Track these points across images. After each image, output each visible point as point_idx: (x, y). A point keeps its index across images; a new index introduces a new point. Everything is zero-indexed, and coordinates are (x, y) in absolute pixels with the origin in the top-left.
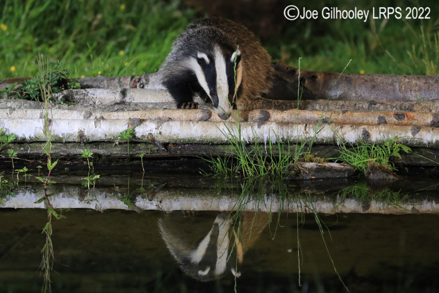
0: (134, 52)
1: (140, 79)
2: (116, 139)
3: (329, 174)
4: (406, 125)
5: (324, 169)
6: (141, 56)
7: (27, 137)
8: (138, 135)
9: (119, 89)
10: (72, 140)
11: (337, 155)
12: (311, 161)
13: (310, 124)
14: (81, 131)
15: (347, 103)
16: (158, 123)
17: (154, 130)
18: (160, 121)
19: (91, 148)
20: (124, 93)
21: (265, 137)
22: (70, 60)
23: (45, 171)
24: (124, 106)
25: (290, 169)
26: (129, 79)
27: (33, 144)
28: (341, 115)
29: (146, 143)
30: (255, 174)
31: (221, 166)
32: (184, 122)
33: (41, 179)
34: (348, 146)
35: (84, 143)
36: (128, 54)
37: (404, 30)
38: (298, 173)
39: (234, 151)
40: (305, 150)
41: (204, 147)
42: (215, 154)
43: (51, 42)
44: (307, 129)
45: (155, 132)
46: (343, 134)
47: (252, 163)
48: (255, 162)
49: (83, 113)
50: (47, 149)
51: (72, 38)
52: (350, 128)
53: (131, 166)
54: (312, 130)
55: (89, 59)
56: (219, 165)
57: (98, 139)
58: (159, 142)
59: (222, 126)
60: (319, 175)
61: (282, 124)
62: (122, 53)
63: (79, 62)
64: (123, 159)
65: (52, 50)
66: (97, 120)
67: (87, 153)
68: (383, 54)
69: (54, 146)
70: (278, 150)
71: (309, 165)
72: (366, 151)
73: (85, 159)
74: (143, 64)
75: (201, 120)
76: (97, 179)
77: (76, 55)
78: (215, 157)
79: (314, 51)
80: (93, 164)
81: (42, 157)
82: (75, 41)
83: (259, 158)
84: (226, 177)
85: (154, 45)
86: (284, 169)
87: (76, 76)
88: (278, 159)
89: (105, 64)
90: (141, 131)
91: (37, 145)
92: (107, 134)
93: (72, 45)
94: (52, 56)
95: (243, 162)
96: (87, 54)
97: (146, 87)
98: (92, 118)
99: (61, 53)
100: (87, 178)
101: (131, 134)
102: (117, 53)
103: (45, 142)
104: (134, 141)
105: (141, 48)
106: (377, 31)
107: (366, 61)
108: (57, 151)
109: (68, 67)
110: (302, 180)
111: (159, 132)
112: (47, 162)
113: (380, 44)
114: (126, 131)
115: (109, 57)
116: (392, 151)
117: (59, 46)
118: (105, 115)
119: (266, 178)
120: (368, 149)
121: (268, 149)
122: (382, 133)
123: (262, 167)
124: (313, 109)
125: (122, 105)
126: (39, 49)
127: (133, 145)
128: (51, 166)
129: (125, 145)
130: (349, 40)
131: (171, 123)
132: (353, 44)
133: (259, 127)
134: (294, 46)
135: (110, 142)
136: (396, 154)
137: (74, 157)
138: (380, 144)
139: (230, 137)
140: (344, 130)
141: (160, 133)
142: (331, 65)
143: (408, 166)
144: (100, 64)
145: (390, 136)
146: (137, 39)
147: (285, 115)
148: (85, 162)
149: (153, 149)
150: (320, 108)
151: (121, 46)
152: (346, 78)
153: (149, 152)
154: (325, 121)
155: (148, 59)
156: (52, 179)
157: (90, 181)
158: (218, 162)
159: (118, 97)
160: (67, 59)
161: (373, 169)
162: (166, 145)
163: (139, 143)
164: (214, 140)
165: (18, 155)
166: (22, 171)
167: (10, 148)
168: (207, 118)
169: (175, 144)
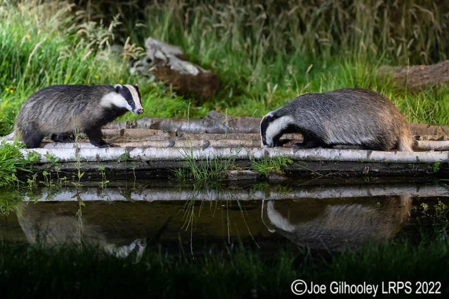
1: (132, 124)
2: (118, 159)
3: (245, 177)
4: (289, 147)
5: (242, 174)
7: (66, 159)
8: (132, 156)
9: (120, 129)
10: (92, 160)
11: (250, 166)
12: (235, 169)
13: (233, 148)
14: (97, 155)
15: (255, 134)
16: (143, 149)
18: (144, 148)
19: (104, 165)
20: (122, 132)
21: (207, 156)
23: (77, 179)
24: (123, 139)
25: (222, 174)
26: (126, 123)
27: (70, 163)
28: (252, 142)
29: (136, 161)
30: (201, 178)
32: (159, 148)
33: (74, 184)
34: (256, 160)
35: (100, 162)
37: (287, 91)
38: (227, 177)
39: (188, 164)
40: (231, 163)
41: (171, 162)
42: (177, 166)
44: (232, 151)
45: (141, 154)
46: (253, 153)
47: (199, 171)
48: (202, 171)
50: (78, 166)
52: (257, 150)
53: (128, 175)
54: (234, 151)
56: (180, 173)
57: (108, 159)
58: (144, 160)
59: (181, 150)
60: (240, 178)
61: (217, 148)
64: (123, 170)
67: (101, 167)
68: (275, 106)
69: (82, 164)
70: (215, 163)
71: (233, 172)
72: (267, 163)
73: (100, 171)
75: (169, 147)
78: (178, 169)
79: (235, 104)
80: (106, 174)
81: (75, 171)
83: (204, 168)
84: (184, 180)
86: (219, 174)
88: (215, 168)
90: (133, 154)
91: (72, 163)
92: (113, 156)
95: (194, 171)
97: (135, 128)
100: (102, 183)
101: (127, 156)
103: (76, 162)
104: (129, 160)
106: (271, 93)
107: (266, 110)
108: (84, 167)
110: (229, 181)
111: (143, 154)
112: (78, 173)
113: (274, 100)
114: (124, 154)
116: (282, 163)
119: (208, 180)
120: (268, 162)
121: (209, 163)
122: (276, 153)
123: (206, 174)
124: (235, 139)
125: (121, 139)
127: (129, 162)
128: (80, 176)
129: (124, 162)
130: (255, 98)
131: (151, 149)
132: (258, 100)
133: (203, 150)
134: (223, 102)
135: (115, 161)
136: (284, 164)
137: (94, 170)
138: (275, 159)
139: (186, 156)
140: (253, 151)
141: (145, 155)
142: (245, 112)
143: (292, 171)
145: (281, 154)
147: (219, 143)
148: (100, 173)
149: (141, 164)
150: (239, 138)
152: (254, 120)
153: (138, 166)
154: (242, 146)
156: (81, 184)
157: (104, 184)
158: (179, 171)
159: (119, 134)
161: (271, 173)
162: (148, 162)
163: (132, 161)
164: (177, 158)
165: (61, 170)
166: (63, 179)
167: (56, 165)
168: (172, 145)
169: (154, 161)
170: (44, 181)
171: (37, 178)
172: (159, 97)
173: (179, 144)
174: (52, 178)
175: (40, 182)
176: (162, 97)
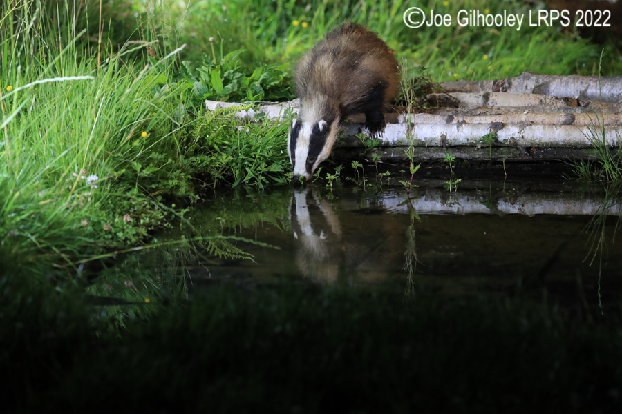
0: (498, 56)
1: (502, 85)
2: (478, 142)
6: (504, 60)
7: (391, 141)
8: (501, 139)
9: (482, 93)
10: (434, 144)
14: (443, 135)
16: (520, 127)
17: (517, 134)
18: (523, 125)
19: (454, 152)
20: (486, 97)
22: (434, 65)
23: (407, 175)
24: (486, 110)
26: (492, 83)
27: (397, 148)
29: (508, 147)
30: (619, 178)
31: (584, 170)
32: (547, 126)
33: (403, 183)
35: (447, 147)
36: (492, 58)
39: (597, 154)
41: (567, 151)
42: (578, 157)
43: (415, 47)
45: (517, 136)
47: (616, 166)
49: (446, 117)
50: (410, 154)
51: (436, 42)
53: (493, 169)
55: (452, 62)
56: (582, 169)
57: (461, 143)
58: (521, 146)
59: (585, 130)
62: (485, 57)
63: (442, 67)
64: (485, 162)
65: (416, 55)
66: (459, 124)
67: (449, 157)
69: (416, 150)
73: (447, 163)
74: (506, 68)
75: (565, 123)
76: (459, 183)
77: (440, 59)
78: (579, 161)
80: (456, 168)
81: (405, 161)
82: (439, 46)
84: (590, 181)
85: (517, 49)
87: (440, 80)
89: (468, 68)
90: (503, 135)
91: (401, 149)
92: (469, 138)
93: (436, 49)
94: (416, 61)
95: (607, 166)
96: (450, 59)
97: (508, 91)
98: (454, 122)
99: (425, 58)
100: (450, 183)
101: (493, 138)
102: (481, 58)
103: (408, 146)
104: (496, 145)
105: (505, 52)
108: (420, 155)
109: (432, 71)
111: (521, 136)
112: (409, 165)
114: (488, 135)
115: (473, 61)
117: (423, 51)
118: (468, 120)
125: (484, 109)
126: (404, 54)
127: (495, 149)
128: (413, 170)
129: (487, 149)
131: (533, 127)
135: (472, 146)
137: (437, 161)
139: (594, 141)
141: (523, 137)
144: (463, 68)
146: (501, 42)
148: (447, 167)
149: (515, 153)
151: (485, 50)
153: (511, 156)
155: (512, 63)
156: (415, 183)
157: (452, 184)
158: (581, 166)
159: (480, 101)
160: (431, 64)
162: (528, 149)
163: (501, 147)
164: (578, 143)
165: (382, 159)
166: (385, 174)
167: (374, 152)
168: (571, 122)
169: (538, 148)
170: (353, 176)
171: (342, 171)
172: (550, 40)
173: (581, 118)
174: (366, 173)
175: (347, 178)
176: (555, 39)
